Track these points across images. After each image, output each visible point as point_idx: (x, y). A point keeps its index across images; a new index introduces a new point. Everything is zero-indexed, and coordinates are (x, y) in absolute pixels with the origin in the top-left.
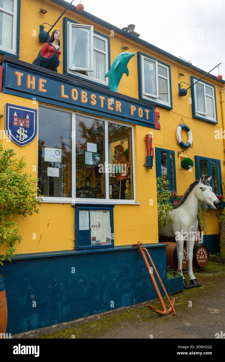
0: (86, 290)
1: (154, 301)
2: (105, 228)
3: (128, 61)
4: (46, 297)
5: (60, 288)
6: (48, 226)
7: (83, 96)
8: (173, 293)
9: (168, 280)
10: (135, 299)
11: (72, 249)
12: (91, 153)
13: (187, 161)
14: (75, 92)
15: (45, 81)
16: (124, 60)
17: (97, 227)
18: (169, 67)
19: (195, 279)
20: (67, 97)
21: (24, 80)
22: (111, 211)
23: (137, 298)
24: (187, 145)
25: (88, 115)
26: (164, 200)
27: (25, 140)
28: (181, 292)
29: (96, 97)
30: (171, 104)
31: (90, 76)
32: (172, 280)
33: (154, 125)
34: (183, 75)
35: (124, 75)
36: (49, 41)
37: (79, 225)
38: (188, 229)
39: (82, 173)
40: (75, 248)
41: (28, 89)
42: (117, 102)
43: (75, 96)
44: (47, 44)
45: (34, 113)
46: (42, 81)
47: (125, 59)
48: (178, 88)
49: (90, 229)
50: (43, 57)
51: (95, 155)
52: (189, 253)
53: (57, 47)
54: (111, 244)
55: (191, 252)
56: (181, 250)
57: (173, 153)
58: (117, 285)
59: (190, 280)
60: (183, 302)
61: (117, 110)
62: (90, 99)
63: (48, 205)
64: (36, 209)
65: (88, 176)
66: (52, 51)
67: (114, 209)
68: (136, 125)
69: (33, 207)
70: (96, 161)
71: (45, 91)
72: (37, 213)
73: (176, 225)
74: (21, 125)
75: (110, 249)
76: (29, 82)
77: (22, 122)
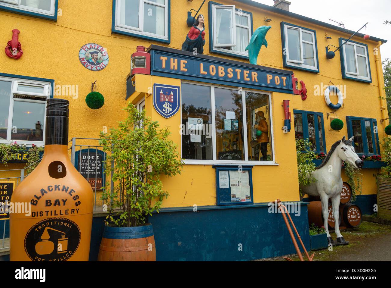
0: (227, 241)
1: (296, 255)
2: (244, 187)
3: (265, 34)
4: (192, 245)
5: (204, 238)
6: (192, 184)
7: (220, 71)
8: (316, 249)
9: (310, 236)
10: (276, 252)
11: (214, 204)
12: (230, 120)
13: (337, 122)
14: (213, 69)
15: (186, 62)
16: (261, 34)
17: (236, 185)
18: (314, 32)
19: (342, 237)
20: (206, 73)
21: (168, 63)
22: (250, 171)
23: (279, 252)
24: (337, 106)
25: (226, 86)
26: (307, 161)
27: (170, 112)
28: (325, 248)
29: (232, 70)
30: (318, 68)
31: (234, 50)
32: (314, 237)
33: (291, 90)
34: (331, 38)
35: (263, 47)
36: (194, 25)
37: (220, 183)
38: (332, 188)
39: (229, 138)
40: (216, 203)
41: (171, 70)
42: (253, 73)
43: (213, 72)
44: (193, 28)
45: (177, 89)
46: (183, 62)
47: (262, 32)
48: (325, 51)
49: (230, 187)
50: (190, 39)
51: (234, 122)
52: (334, 211)
53: (201, 29)
54: (250, 201)
55: (337, 211)
56: (326, 209)
57: (321, 115)
58: (258, 238)
59: (337, 237)
60: (325, 258)
61: (253, 80)
62: (227, 73)
63: (191, 166)
64: (179, 170)
65: (235, 140)
66: (197, 33)
67: (252, 169)
68: (273, 92)
69: (176, 169)
70: (235, 127)
71: (186, 70)
72: (180, 173)
73: (320, 185)
74: (167, 100)
75: (250, 205)
76: (172, 64)
77: (167, 98)
